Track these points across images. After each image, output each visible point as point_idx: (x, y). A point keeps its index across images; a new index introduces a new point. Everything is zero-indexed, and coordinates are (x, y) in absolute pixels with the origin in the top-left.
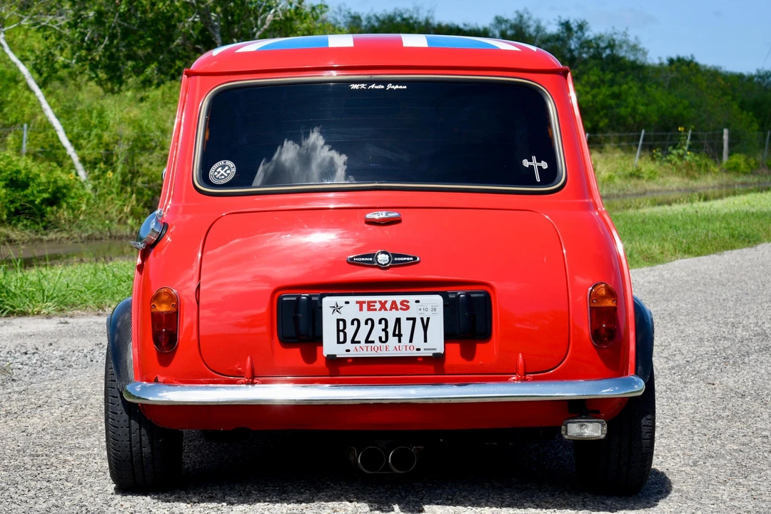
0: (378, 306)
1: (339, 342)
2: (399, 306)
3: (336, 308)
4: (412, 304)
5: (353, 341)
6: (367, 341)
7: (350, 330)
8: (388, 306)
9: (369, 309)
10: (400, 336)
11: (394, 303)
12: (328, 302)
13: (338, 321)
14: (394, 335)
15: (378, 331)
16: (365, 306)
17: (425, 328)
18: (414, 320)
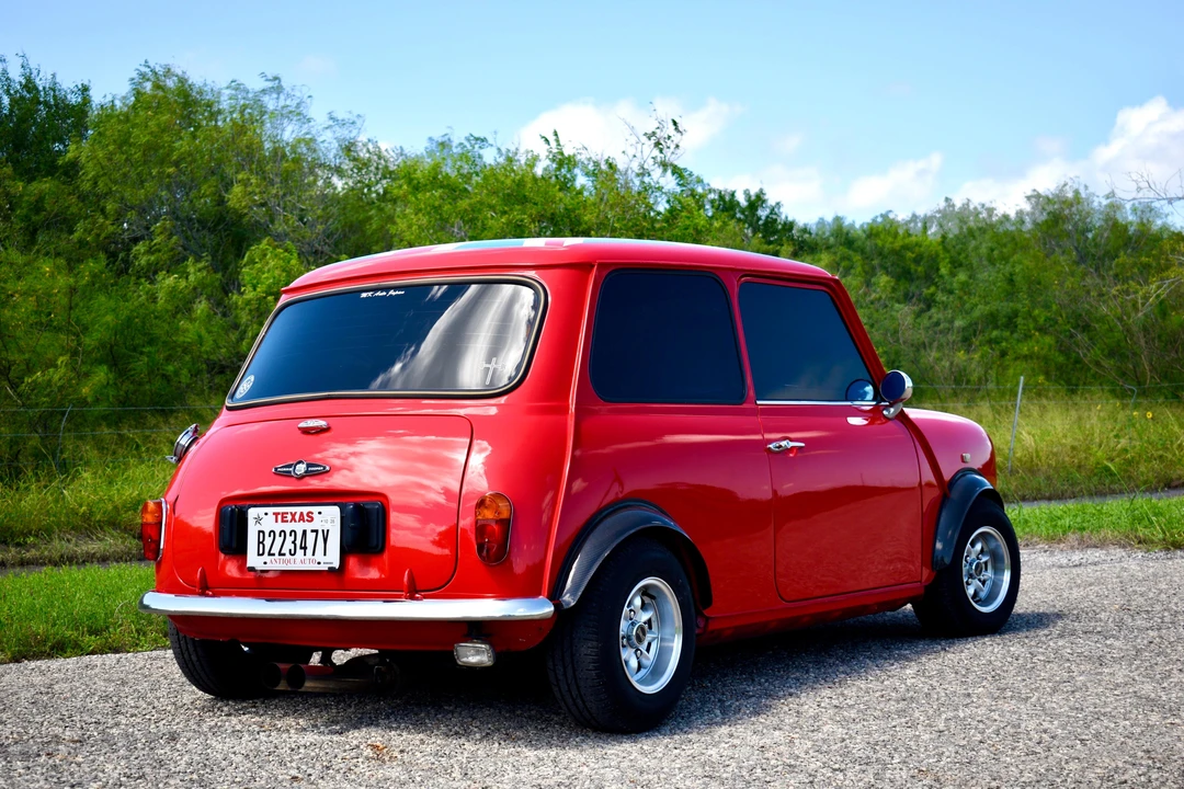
0: (289, 517)
1: (259, 555)
2: (306, 518)
3: (258, 520)
4: (315, 516)
5: (270, 554)
6: (280, 554)
7: (268, 542)
8: (297, 517)
9: (283, 521)
10: (305, 548)
11: (302, 514)
12: (253, 513)
13: (259, 532)
14: (301, 548)
15: (289, 545)
16: (280, 517)
17: (325, 540)
18: (317, 531)
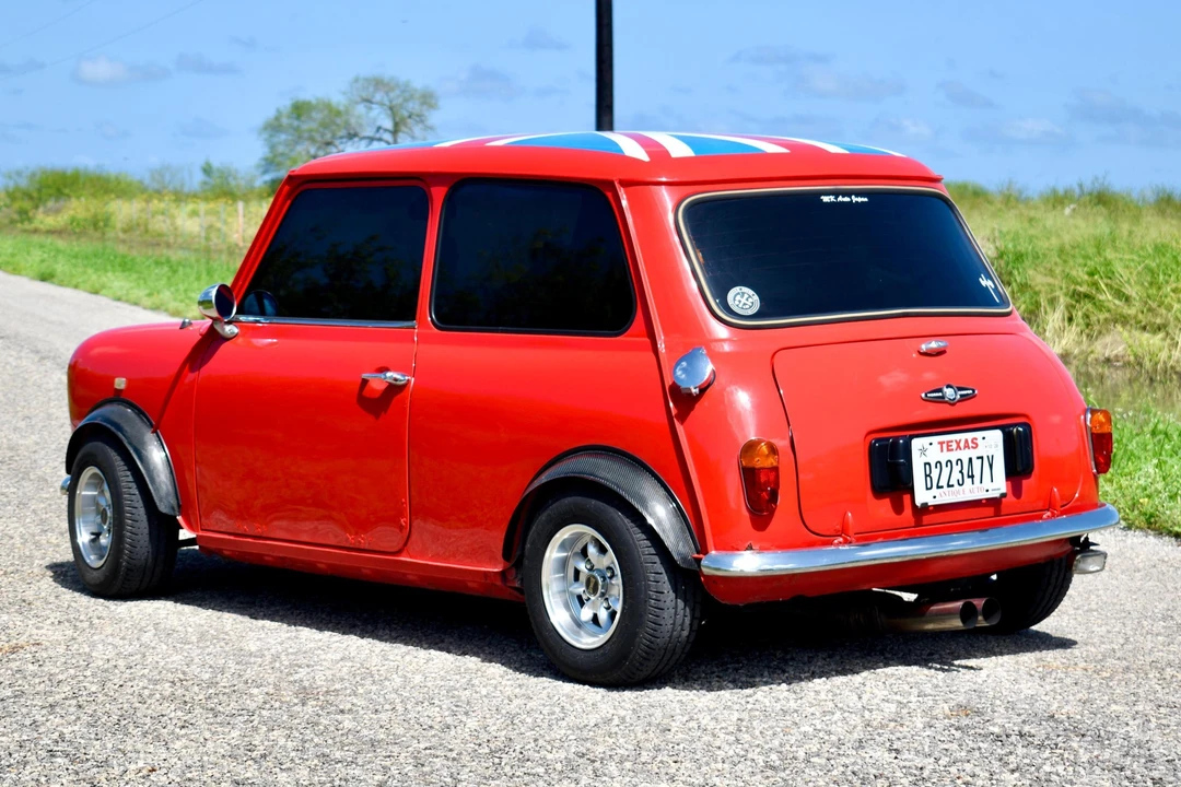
0: (954, 445)
1: (927, 489)
2: (971, 445)
3: (923, 451)
4: (980, 441)
5: (938, 487)
6: (949, 486)
7: (935, 474)
8: (962, 445)
9: (948, 450)
10: (972, 477)
11: (966, 441)
12: (917, 444)
13: (925, 464)
14: (969, 477)
15: (956, 476)
16: (945, 446)
17: (991, 466)
18: (982, 458)
